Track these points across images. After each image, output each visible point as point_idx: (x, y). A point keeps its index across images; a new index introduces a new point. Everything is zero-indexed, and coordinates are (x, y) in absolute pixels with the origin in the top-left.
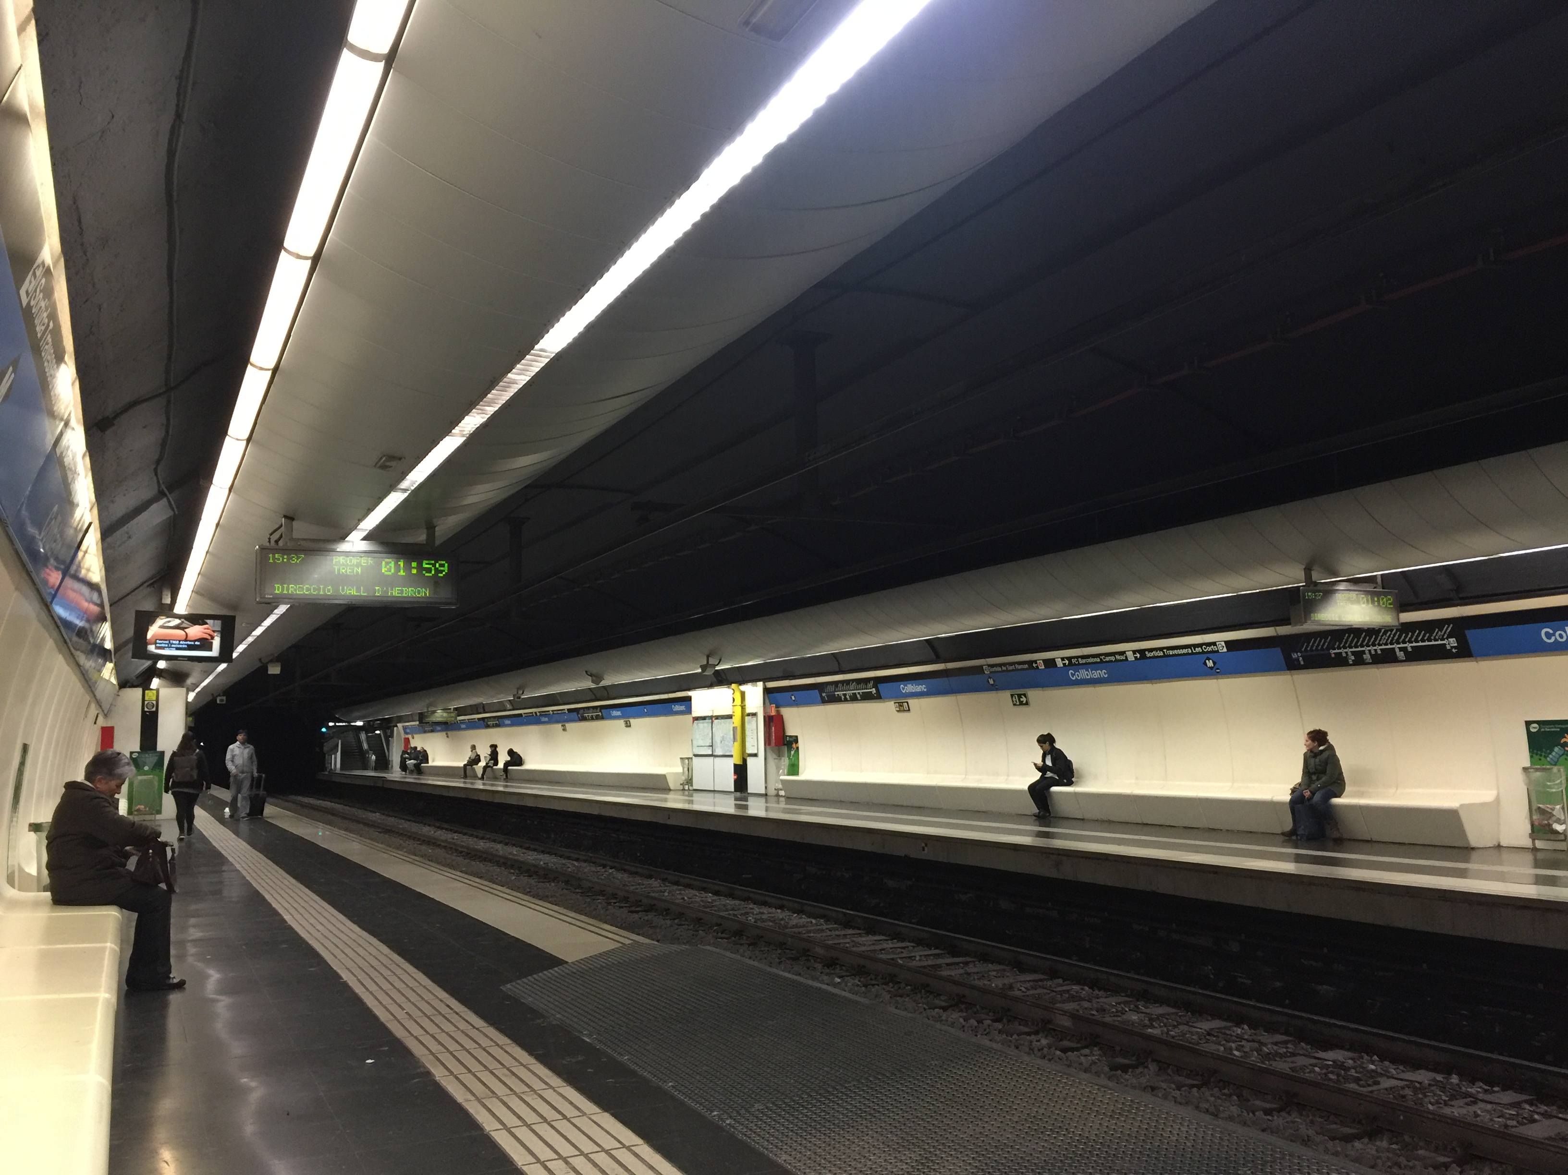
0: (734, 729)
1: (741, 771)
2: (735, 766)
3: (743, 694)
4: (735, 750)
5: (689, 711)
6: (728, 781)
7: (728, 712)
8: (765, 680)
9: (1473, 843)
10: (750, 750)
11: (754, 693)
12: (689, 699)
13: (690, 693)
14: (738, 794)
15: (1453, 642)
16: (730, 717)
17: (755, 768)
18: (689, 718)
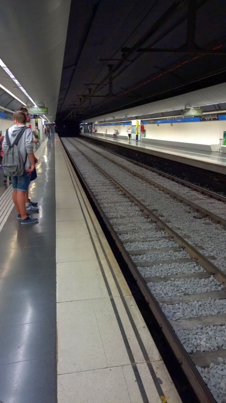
0: (136, 128)
1: (137, 136)
2: (136, 135)
3: (138, 121)
4: (136, 132)
5: (131, 124)
6: (135, 137)
7: (136, 125)
8: (141, 119)
9: (212, 150)
10: (138, 132)
11: (140, 121)
12: (131, 122)
13: (131, 121)
14: (137, 140)
15: (217, 118)
16: (136, 126)
17: (139, 135)
18: (131, 126)
